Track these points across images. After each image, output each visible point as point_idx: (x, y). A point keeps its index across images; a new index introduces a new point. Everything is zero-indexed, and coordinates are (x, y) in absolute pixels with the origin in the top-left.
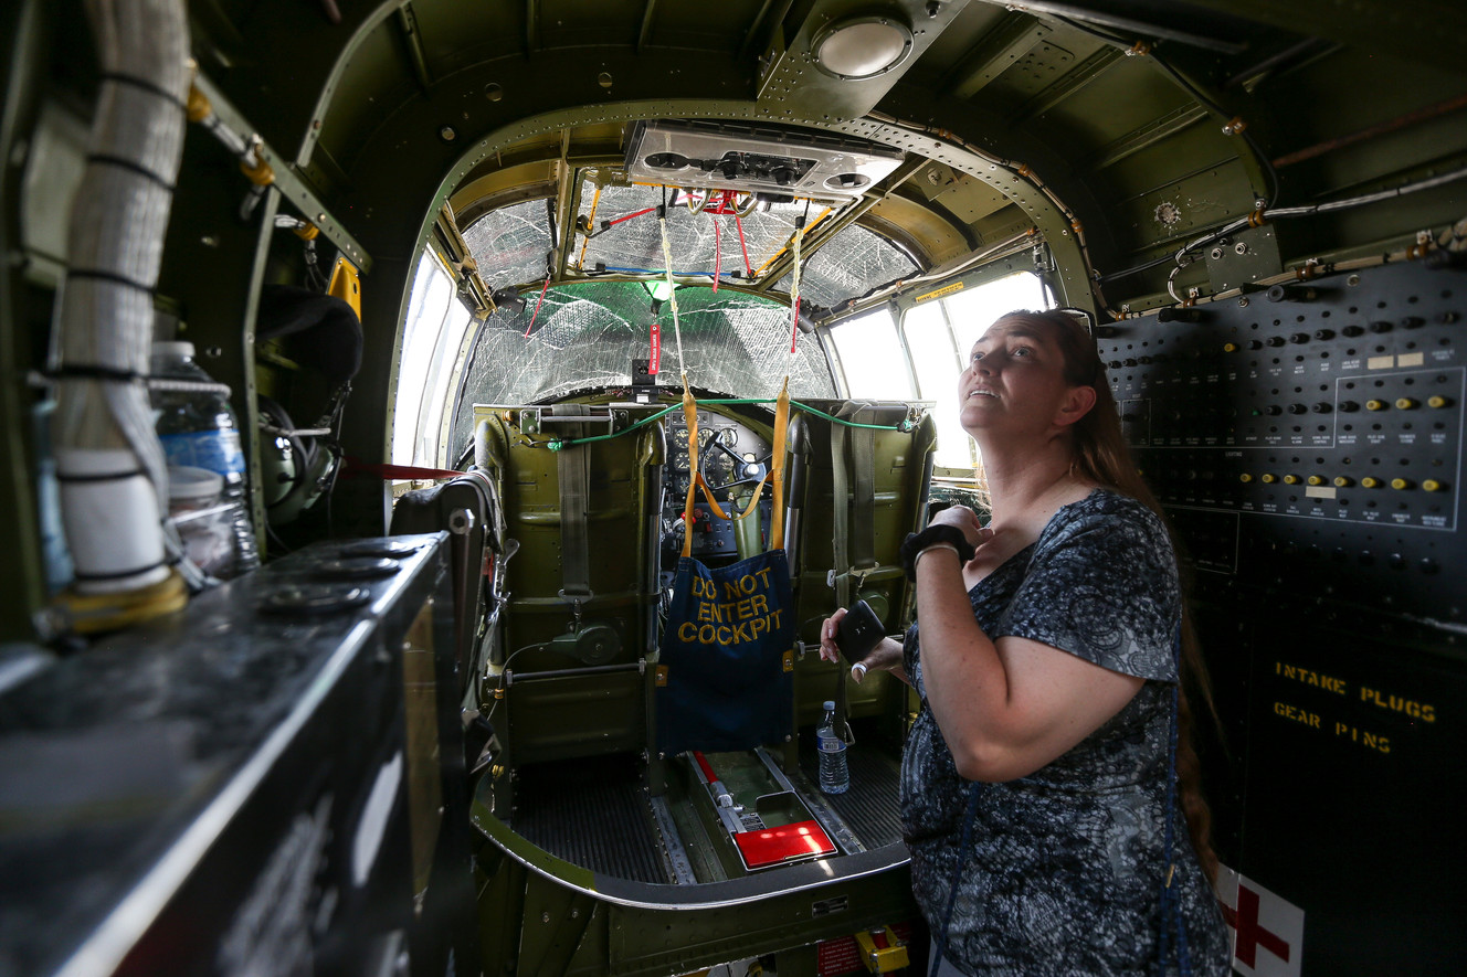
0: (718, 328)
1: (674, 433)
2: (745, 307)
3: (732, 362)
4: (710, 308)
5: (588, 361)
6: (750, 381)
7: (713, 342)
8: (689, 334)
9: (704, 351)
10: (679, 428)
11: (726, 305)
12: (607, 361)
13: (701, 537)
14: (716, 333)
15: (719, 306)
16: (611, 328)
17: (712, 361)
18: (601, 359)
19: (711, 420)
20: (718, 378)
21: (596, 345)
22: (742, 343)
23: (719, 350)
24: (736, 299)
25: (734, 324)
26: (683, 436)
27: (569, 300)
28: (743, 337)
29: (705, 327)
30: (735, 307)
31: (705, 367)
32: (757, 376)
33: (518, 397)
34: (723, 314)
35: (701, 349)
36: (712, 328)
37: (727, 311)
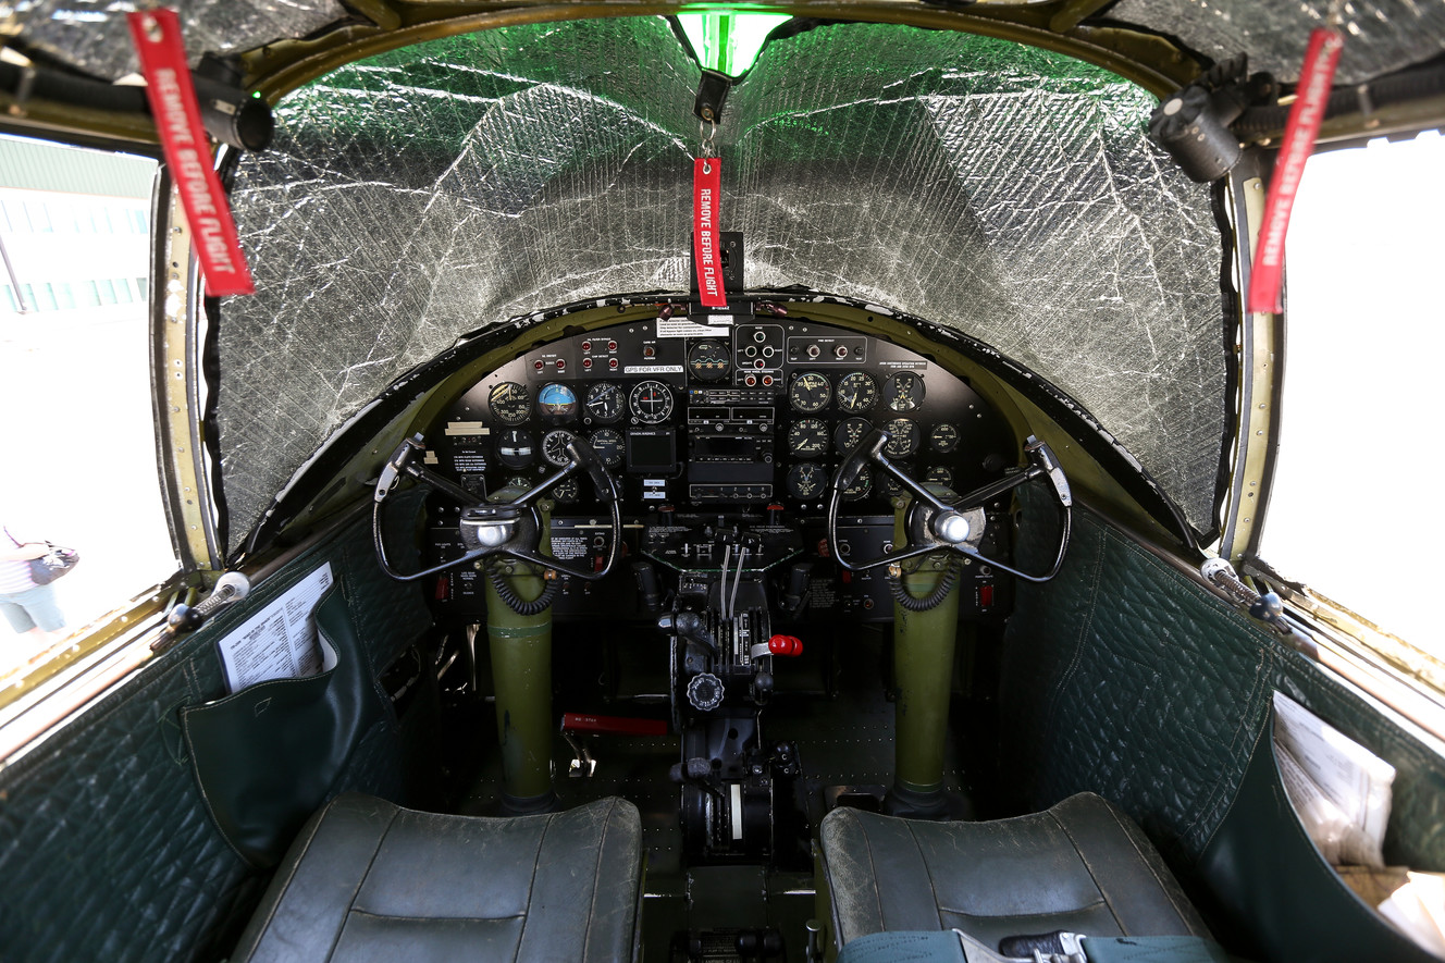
0: (903, 152)
1: (791, 381)
2: (988, 86)
3: (933, 240)
4: (889, 94)
5: (603, 230)
6: (971, 291)
7: (890, 184)
8: (829, 164)
9: (866, 205)
10: (801, 371)
11: (934, 83)
12: (649, 228)
13: (830, 587)
14: (899, 162)
15: (912, 87)
16: (642, 153)
17: (882, 229)
18: (634, 225)
19: (872, 350)
20: (893, 266)
21: (615, 198)
22: (966, 195)
23: (902, 206)
24: (966, 63)
25: (950, 140)
26: (808, 386)
27: (505, 88)
28: (970, 174)
29: (871, 147)
30: (959, 88)
31: (866, 239)
32: (994, 281)
33: (445, 323)
34: (921, 109)
35: (858, 201)
36: (888, 150)
37: (936, 100)
